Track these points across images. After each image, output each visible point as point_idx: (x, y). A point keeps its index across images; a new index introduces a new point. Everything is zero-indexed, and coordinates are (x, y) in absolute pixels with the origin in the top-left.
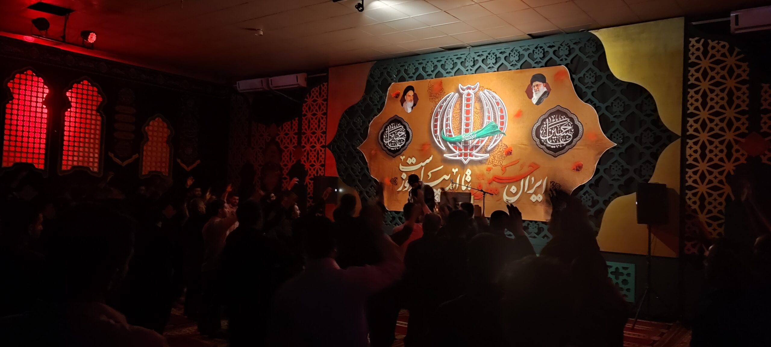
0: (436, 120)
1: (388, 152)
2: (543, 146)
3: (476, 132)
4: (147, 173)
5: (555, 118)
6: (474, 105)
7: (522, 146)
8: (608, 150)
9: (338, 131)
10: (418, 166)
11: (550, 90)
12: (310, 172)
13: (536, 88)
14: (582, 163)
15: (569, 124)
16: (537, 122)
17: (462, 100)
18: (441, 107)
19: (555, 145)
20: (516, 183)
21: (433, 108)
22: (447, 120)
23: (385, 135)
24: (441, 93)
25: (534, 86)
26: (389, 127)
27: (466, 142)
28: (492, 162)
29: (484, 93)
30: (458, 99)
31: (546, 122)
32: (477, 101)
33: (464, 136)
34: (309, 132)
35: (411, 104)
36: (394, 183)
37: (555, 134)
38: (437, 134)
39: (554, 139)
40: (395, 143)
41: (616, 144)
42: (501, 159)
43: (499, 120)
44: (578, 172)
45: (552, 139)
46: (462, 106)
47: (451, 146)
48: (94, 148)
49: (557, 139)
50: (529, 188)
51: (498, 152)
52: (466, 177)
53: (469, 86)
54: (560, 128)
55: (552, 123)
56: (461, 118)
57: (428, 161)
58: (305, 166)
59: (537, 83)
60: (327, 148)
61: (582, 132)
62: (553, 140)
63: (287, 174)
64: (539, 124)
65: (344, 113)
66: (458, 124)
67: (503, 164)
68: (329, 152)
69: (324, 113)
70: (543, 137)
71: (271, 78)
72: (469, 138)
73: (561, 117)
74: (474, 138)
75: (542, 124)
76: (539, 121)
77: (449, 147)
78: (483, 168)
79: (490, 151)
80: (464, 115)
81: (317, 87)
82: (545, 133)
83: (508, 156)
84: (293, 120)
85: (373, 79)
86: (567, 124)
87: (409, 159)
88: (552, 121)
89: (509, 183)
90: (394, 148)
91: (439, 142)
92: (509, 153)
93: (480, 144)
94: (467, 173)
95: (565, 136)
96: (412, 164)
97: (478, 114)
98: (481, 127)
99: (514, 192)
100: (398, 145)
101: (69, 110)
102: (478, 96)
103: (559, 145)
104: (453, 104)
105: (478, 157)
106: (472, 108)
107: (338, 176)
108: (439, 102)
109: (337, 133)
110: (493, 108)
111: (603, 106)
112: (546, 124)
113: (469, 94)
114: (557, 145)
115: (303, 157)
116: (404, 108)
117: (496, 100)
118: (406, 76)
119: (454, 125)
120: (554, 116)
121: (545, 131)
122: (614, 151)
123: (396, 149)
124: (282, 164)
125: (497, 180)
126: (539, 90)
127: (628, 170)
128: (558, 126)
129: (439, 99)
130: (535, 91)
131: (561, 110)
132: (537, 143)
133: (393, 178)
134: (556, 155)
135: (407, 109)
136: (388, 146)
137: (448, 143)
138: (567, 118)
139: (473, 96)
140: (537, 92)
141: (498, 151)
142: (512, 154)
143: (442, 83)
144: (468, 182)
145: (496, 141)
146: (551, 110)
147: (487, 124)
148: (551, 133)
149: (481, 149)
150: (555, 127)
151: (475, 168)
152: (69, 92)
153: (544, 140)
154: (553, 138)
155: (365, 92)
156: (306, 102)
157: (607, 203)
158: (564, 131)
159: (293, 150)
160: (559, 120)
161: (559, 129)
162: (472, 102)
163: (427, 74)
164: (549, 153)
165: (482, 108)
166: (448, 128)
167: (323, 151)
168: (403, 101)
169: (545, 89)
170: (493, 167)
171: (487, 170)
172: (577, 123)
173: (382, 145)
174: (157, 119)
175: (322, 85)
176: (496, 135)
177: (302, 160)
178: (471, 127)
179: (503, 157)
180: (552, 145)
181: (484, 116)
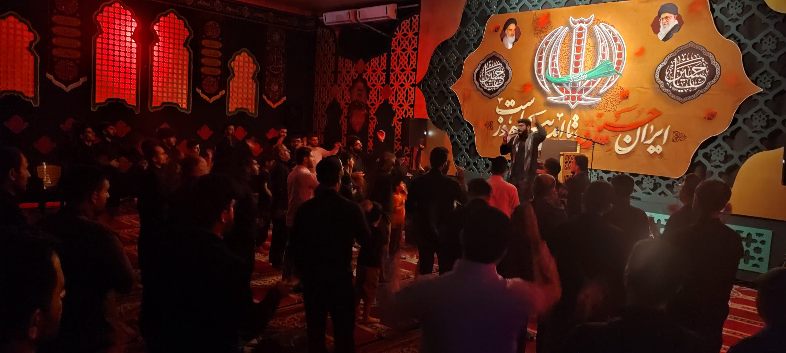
0: (540, 59)
1: (484, 92)
2: (668, 90)
3: (587, 72)
4: (233, 110)
5: (686, 57)
6: (587, 41)
7: (642, 90)
8: (751, 96)
9: (429, 68)
10: (517, 110)
11: (683, 23)
12: (398, 113)
13: (665, 20)
14: (716, 111)
15: (704, 64)
16: (663, 62)
17: (572, 36)
18: (546, 44)
19: (683, 89)
20: (631, 132)
21: (538, 44)
22: (554, 58)
23: (481, 74)
24: (548, 27)
25: (663, 19)
26: (486, 65)
27: (574, 84)
28: (604, 107)
29: (600, 27)
30: (568, 34)
31: (674, 62)
32: (590, 37)
33: (572, 76)
34: (398, 70)
35: (513, 39)
36: (489, 127)
37: (684, 76)
38: (541, 74)
39: (683, 82)
40: (493, 84)
41: (762, 90)
42: (615, 104)
43: (615, 59)
44: (709, 121)
45: (679, 82)
46: (572, 42)
47: (557, 88)
48: (182, 84)
49: (686, 81)
50: (646, 138)
51: (612, 96)
52: (572, 123)
53: (582, 18)
54: (691, 68)
55: (681, 62)
56: (570, 56)
57: (529, 104)
58: (393, 107)
59: (667, 15)
60: (416, 87)
61: (719, 75)
62: (681, 83)
63: (374, 115)
64: (664, 64)
65: (436, 49)
66: (567, 63)
67: (619, 109)
68: (419, 91)
69: (415, 48)
70: (669, 79)
71: (360, 10)
72: (578, 79)
73: (693, 56)
74: (584, 79)
75: (669, 63)
76: (665, 60)
77: (554, 89)
78: (593, 113)
79: (602, 94)
80: (574, 53)
81: (408, 20)
82: (671, 75)
83: (623, 101)
84: (381, 56)
85: (470, 10)
86: (700, 64)
87: (508, 101)
88: (681, 60)
89: (622, 131)
90: (491, 88)
91: (543, 83)
92: (625, 97)
93: (590, 86)
94: (573, 119)
95: (696, 79)
96: (511, 107)
97: (591, 52)
98: (593, 67)
99: (628, 142)
100: (495, 86)
101: (157, 44)
102: (592, 31)
103: (688, 89)
104: (561, 40)
105: (587, 101)
106: (584, 45)
107: (428, 118)
108: (545, 37)
109: (428, 71)
110: (609, 45)
111: (750, 43)
112: (674, 64)
113: (581, 29)
114: (686, 89)
115: (391, 96)
116: (504, 44)
117: (613, 35)
118: (508, 7)
119: (562, 64)
120: (685, 54)
121: (671, 73)
122: (759, 98)
123: (493, 90)
124: (369, 103)
125: (609, 128)
126: (668, 24)
127: (774, 121)
128: (688, 67)
129: (545, 34)
130: (663, 25)
131: (694, 47)
132: (661, 86)
133: (489, 121)
134: (684, 101)
135: (507, 45)
136: (484, 85)
137: (553, 84)
138: (701, 57)
139: (586, 31)
140: (666, 26)
141: (612, 94)
142: (628, 98)
143: (549, 15)
144: (575, 129)
145: (610, 83)
146: (682, 47)
147: (601, 63)
148: (679, 74)
149: (592, 91)
150: (685, 68)
151: (584, 113)
152: (157, 25)
153: (670, 83)
154: (681, 80)
155: (460, 25)
156: (396, 36)
157: (743, 158)
158: (696, 72)
159: (381, 89)
160: (690, 59)
161: (690, 70)
162: (585, 37)
163: (533, 4)
164: (675, 98)
165: (596, 45)
166: (554, 67)
167: (413, 90)
168: (503, 36)
169: (676, 22)
170: (605, 113)
171: (597, 116)
172: (713, 63)
173: (478, 85)
174: (243, 54)
175: (413, 18)
177: (390, 99)
178: (581, 66)
179: (618, 102)
180: (679, 89)
181: (598, 54)
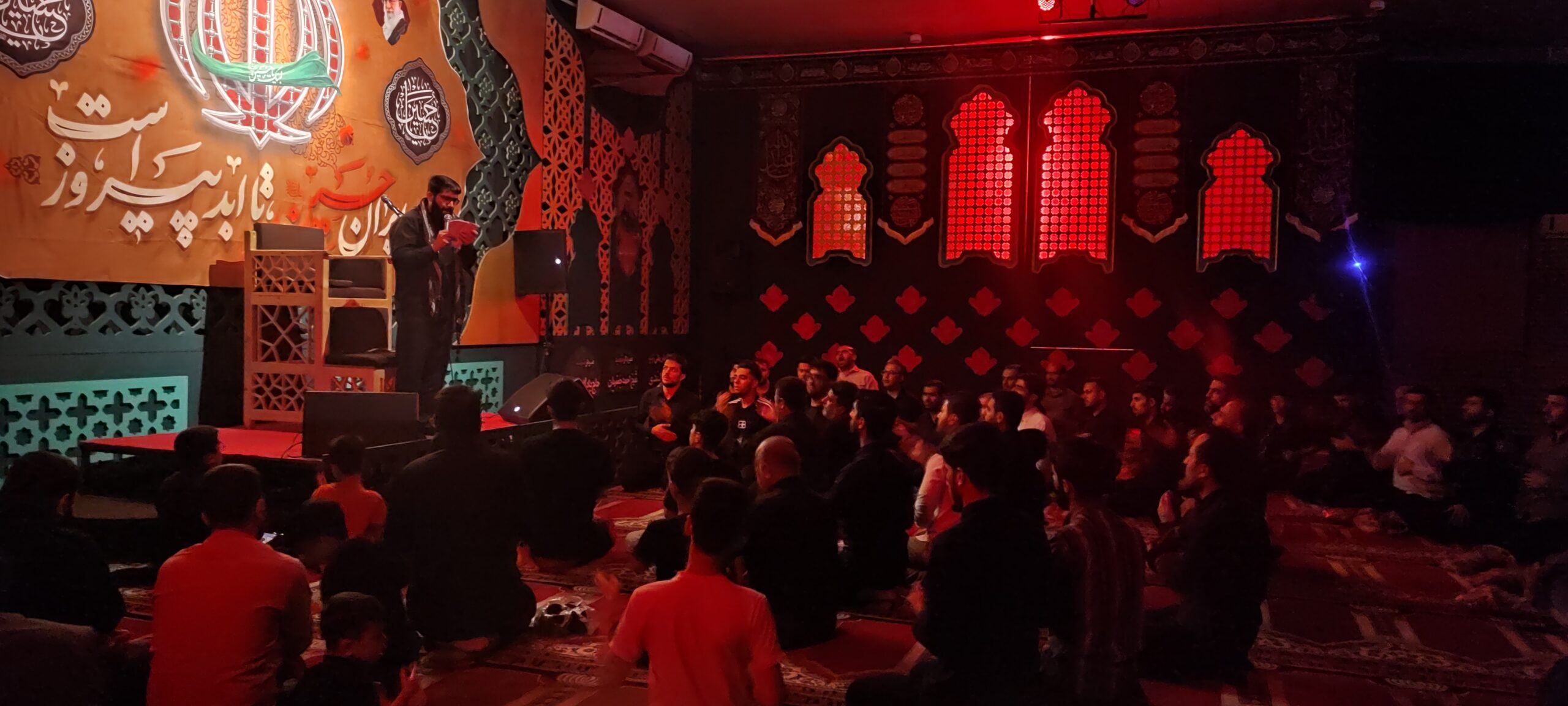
2: (401, 138)
3: (282, 67)
5: (416, 81)
11: (410, 20)
15: (435, 102)
16: (391, 82)
19: (417, 140)
20: (360, 212)
22: (208, 7)
27: (260, 88)
28: (317, 154)
31: (404, 86)
33: (253, 69)
36: (27, 173)
37: (417, 116)
38: (181, 40)
39: (416, 126)
40: (25, 25)
41: (485, 157)
42: (333, 151)
45: (411, 125)
47: (222, 89)
49: (419, 126)
50: (381, 225)
51: (328, 132)
52: (260, 185)
54: (423, 105)
57: (153, 118)
61: (449, 124)
62: (415, 129)
64: (392, 88)
66: (239, 30)
67: (341, 162)
70: (400, 117)
72: (266, 78)
73: (424, 85)
74: (277, 80)
75: (398, 90)
76: (394, 80)
78: (297, 166)
79: (312, 124)
82: (403, 110)
83: (345, 146)
86: (431, 101)
87: (86, 97)
88: (412, 87)
89: (347, 209)
90: (20, 40)
92: (348, 139)
93: (291, 102)
94: (263, 173)
95: (429, 125)
96: (97, 119)
99: (356, 231)
100: (37, 36)
103: (422, 142)
105: (287, 135)
110: (317, 19)
112: (404, 92)
114: (420, 140)
120: (415, 78)
121: (402, 107)
123: (31, 47)
125: (326, 200)
126: (393, 12)
127: (494, 203)
128: (420, 102)
130: (389, 12)
131: (424, 69)
132: (393, 128)
133: (22, 157)
134: (419, 161)
137: (214, 77)
138: (431, 88)
140: (391, 15)
141: (327, 129)
142: (353, 142)
144: (267, 200)
145: (323, 103)
146: (411, 64)
147: (305, 54)
148: (412, 112)
149: (294, 115)
150: (417, 102)
151: (279, 163)
153: (402, 124)
154: (414, 123)
158: (429, 114)
160: (421, 89)
161: (422, 108)
164: (409, 154)
165: (293, 8)
166: (212, 31)
169: (402, 16)
170: (319, 167)
171: (306, 173)
172: (443, 103)
176: (324, 89)
178: (269, 48)
179: (337, 147)
180: (413, 139)
181: (298, 31)
